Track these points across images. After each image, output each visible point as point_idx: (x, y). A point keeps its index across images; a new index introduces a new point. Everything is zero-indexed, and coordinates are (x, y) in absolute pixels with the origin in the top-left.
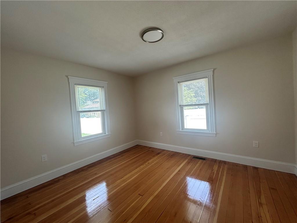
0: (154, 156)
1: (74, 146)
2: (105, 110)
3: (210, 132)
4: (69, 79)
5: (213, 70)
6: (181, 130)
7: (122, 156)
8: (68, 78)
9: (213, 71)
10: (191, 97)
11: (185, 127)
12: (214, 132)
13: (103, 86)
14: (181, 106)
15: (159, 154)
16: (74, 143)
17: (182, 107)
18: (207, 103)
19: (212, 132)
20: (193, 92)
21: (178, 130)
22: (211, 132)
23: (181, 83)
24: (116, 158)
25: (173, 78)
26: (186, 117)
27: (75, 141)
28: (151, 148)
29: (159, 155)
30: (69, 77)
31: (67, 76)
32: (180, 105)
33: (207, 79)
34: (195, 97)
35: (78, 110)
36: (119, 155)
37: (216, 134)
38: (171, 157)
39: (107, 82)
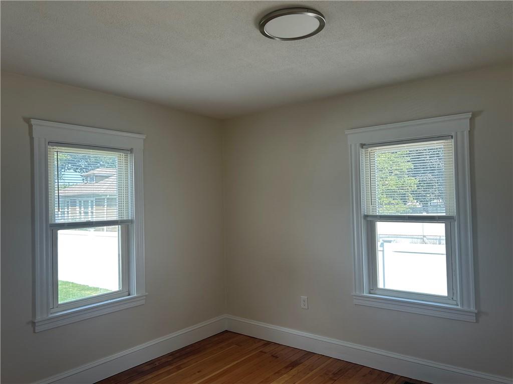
0: (278, 373)
1: (34, 332)
2: (131, 221)
3: (459, 307)
4: (34, 127)
5: (470, 116)
6: (365, 294)
7: (179, 368)
8: (30, 126)
9: (470, 119)
10: (402, 171)
11: (380, 285)
12: (473, 309)
13: (129, 148)
14: (369, 219)
15: (293, 365)
16: (33, 323)
17: (370, 221)
18: (451, 214)
19: (465, 308)
20: (409, 159)
21: (358, 293)
22: (462, 305)
23: (370, 149)
24: (160, 372)
25: (347, 132)
26: (382, 245)
27: (39, 318)
28: (268, 343)
29: (294, 371)
30: (33, 122)
31: (27, 120)
32: (366, 216)
33: (451, 142)
34: (414, 173)
35: (53, 223)
36: (168, 363)
37: (478, 315)
38: (331, 379)
39: (144, 137)
